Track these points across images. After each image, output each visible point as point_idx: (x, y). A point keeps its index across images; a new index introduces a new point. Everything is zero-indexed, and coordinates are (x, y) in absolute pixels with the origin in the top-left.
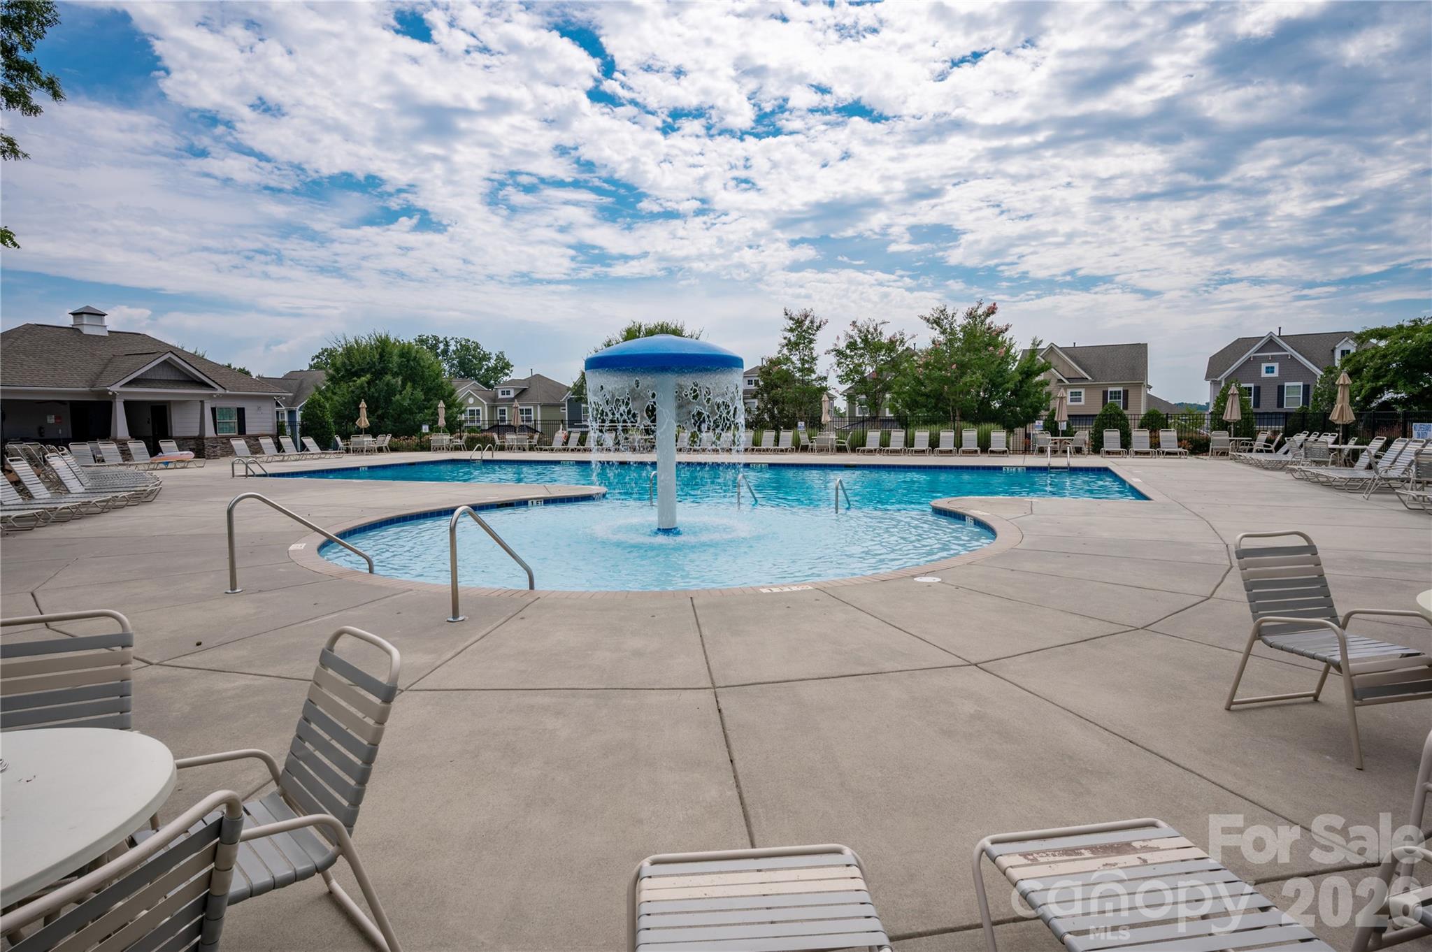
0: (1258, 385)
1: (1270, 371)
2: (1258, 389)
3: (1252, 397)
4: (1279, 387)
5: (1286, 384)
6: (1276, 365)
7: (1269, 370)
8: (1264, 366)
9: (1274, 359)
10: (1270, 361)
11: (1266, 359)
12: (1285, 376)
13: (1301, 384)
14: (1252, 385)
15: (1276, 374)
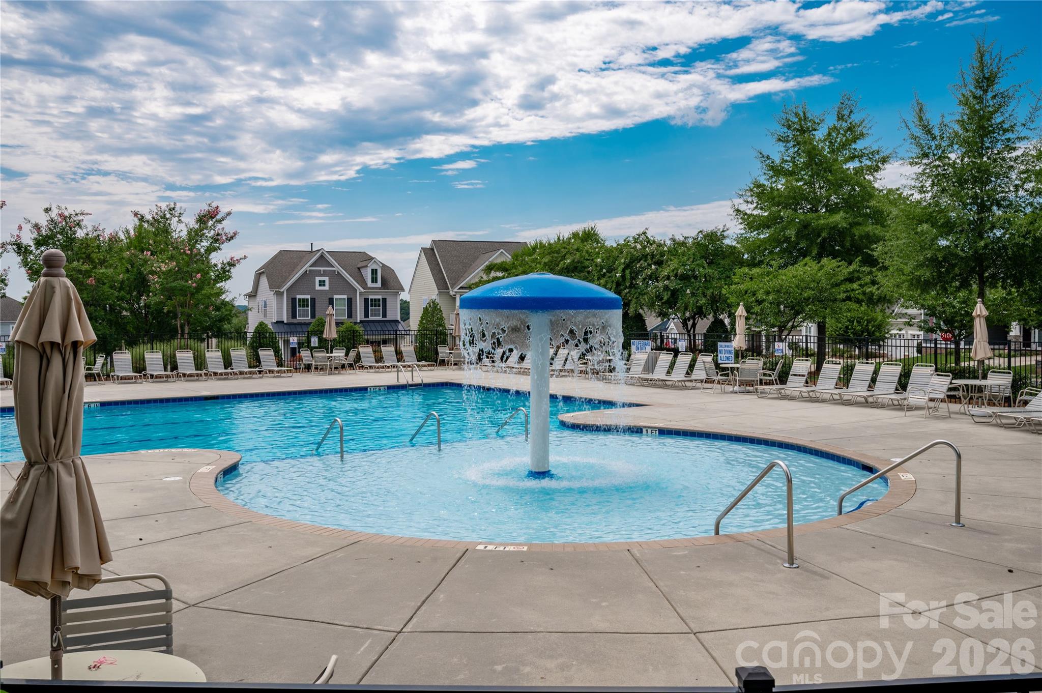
0: (314, 297)
1: (322, 285)
2: (313, 300)
3: (309, 308)
4: (329, 299)
5: (335, 297)
6: (326, 279)
7: (322, 283)
8: (318, 279)
9: (325, 274)
10: (322, 275)
11: (319, 273)
12: (333, 290)
13: (345, 297)
14: (308, 297)
15: (327, 288)
